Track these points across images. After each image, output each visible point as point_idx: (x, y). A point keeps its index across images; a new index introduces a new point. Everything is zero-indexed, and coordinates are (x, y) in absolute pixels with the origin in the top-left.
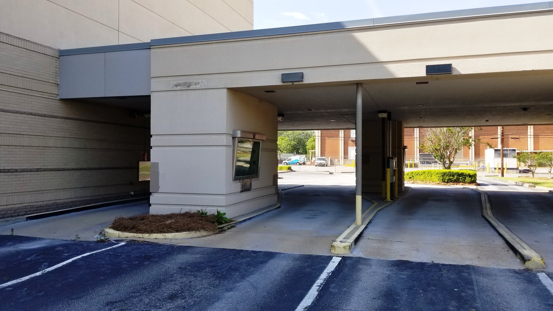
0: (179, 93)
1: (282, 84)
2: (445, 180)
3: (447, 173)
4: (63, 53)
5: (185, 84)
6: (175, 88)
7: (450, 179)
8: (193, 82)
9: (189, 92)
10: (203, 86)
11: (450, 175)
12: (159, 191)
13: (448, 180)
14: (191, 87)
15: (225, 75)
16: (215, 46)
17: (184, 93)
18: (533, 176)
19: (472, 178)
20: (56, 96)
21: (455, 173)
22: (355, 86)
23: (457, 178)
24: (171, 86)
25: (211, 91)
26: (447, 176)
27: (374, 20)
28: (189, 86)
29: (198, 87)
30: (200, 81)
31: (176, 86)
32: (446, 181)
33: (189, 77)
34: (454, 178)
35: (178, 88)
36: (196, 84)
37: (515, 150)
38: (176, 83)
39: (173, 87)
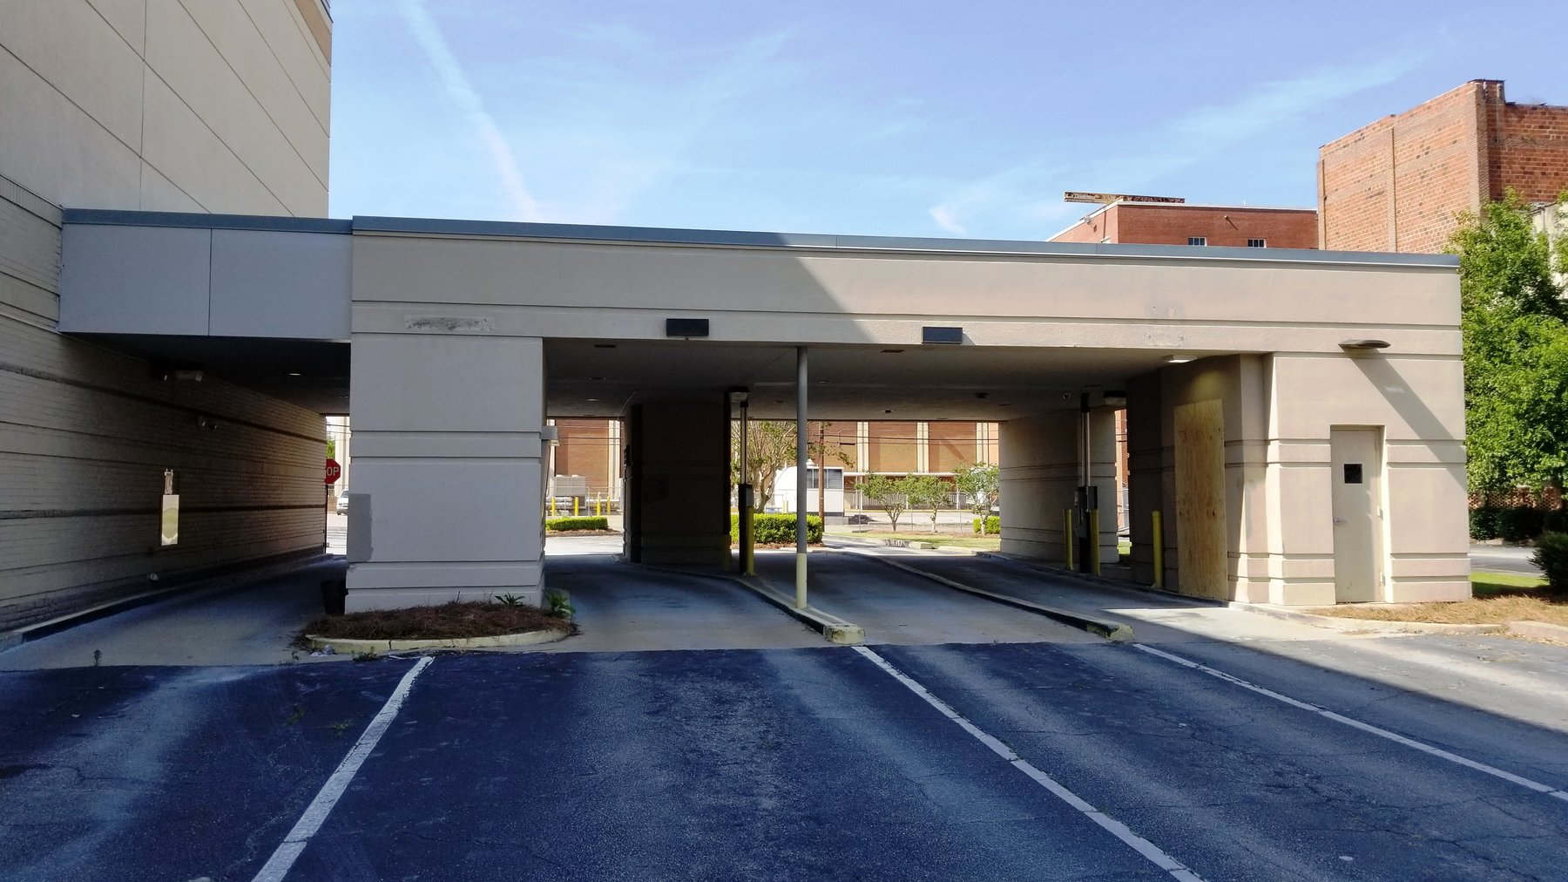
0: (428, 339)
1: (664, 337)
2: (761, 536)
3: (765, 522)
4: (73, 217)
5: (442, 322)
6: (416, 330)
7: (771, 536)
8: (462, 320)
9: (451, 339)
10: (487, 329)
11: (772, 525)
12: (370, 557)
13: (767, 537)
14: (458, 330)
15: (539, 311)
16: (515, 246)
17: (441, 341)
18: (895, 529)
19: (814, 532)
20: (53, 324)
21: (782, 522)
22: (796, 350)
23: (784, 532)
24: (407, 325)
25: (505, 341)
26: (765, 527)
27: (837, 238)
28: (453, 327)
29: (475, 330)
30: (480, 318)
31: (420, 324)
32: (763, 538)
33: (451, 308)
34: (779, 533)
35: (425, 329)
36: (470, 325)
37: (840, 471)
38: (418, 317)
39: (410, 327)
